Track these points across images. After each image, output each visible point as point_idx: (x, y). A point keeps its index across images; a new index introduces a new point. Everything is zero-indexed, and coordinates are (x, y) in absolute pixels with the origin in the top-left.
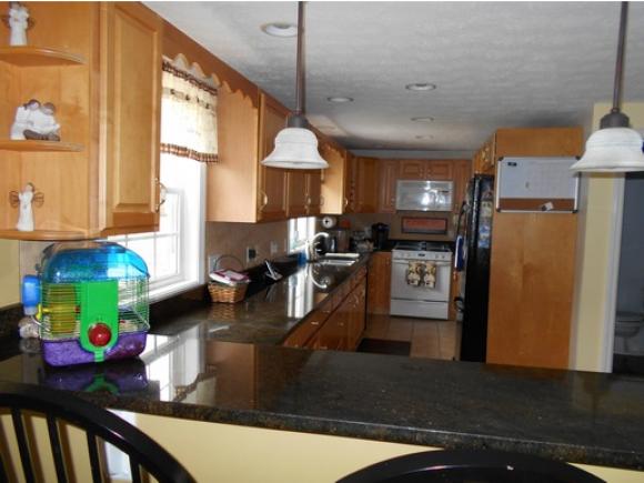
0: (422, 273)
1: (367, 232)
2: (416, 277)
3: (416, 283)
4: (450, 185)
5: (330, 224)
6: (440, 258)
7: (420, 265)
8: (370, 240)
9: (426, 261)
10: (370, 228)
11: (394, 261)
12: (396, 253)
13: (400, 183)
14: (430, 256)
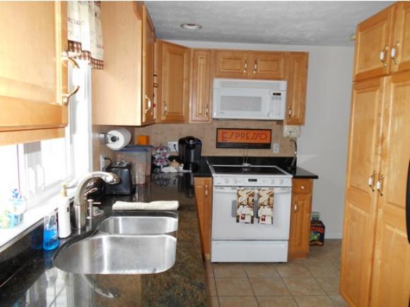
0: (255, 206)
1: (173, 148)
2: (248, 211)
3: (248, 219)
4: (283, 86)
5: (121, 142)
6: (277, 183)
7: (252, 195)
8: (179, 160)
9: (259, 188)
10: (177, 143)
11: (215, 189)
12: (219, 179)
13: (217, 82)
14: (264, 180)
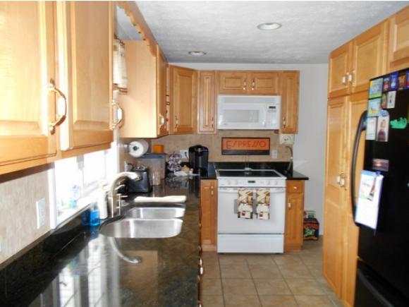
0: (253, 204)
1: (184, 155)
2: (247, 208)
3: (248, 215)
4: (277, 100)
5: (141, 151)
6: (273, 184)
7: (251, 194)
8: (189, 165)
9: (257, 188)
10: (187, 151)
11: (219, 190)
12: (222, 181)
13: (220, 98)
14: (261, 182)
